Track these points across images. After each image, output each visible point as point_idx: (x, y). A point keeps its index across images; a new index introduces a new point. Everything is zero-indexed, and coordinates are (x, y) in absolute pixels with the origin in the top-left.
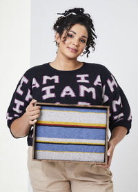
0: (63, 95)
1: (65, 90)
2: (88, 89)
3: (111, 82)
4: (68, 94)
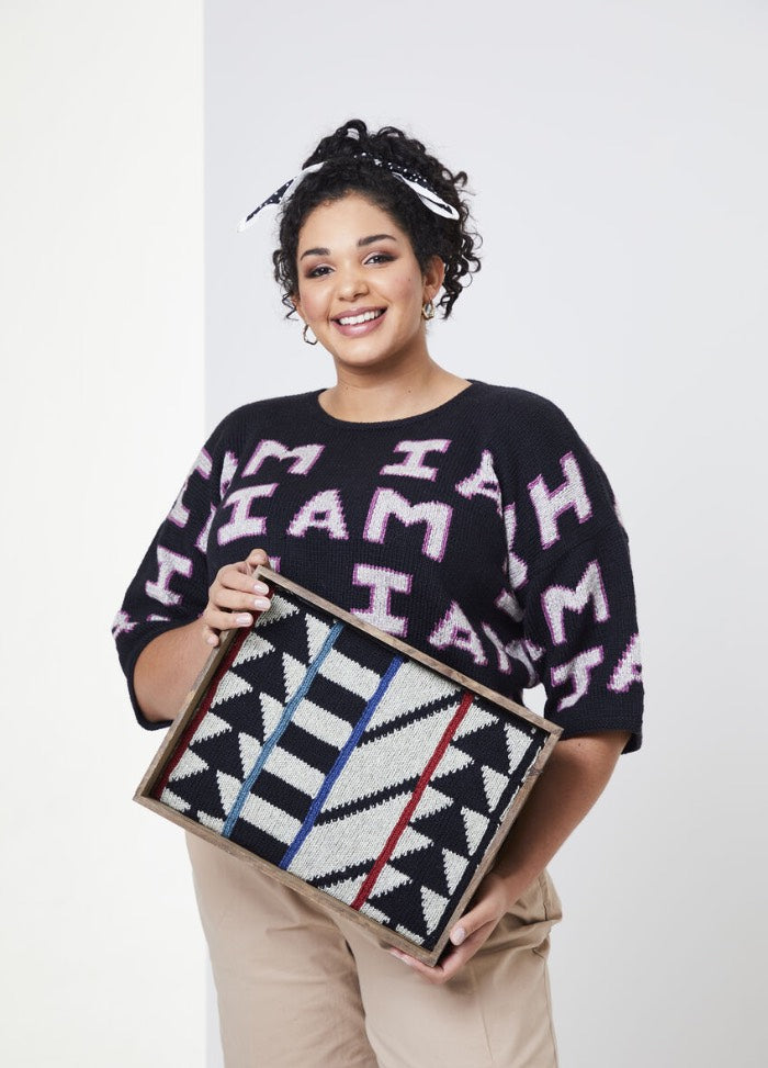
0: (298, 527)
1: (311, 503)
2: (412, 506)
3: (550, 492)
4: (322, 524)
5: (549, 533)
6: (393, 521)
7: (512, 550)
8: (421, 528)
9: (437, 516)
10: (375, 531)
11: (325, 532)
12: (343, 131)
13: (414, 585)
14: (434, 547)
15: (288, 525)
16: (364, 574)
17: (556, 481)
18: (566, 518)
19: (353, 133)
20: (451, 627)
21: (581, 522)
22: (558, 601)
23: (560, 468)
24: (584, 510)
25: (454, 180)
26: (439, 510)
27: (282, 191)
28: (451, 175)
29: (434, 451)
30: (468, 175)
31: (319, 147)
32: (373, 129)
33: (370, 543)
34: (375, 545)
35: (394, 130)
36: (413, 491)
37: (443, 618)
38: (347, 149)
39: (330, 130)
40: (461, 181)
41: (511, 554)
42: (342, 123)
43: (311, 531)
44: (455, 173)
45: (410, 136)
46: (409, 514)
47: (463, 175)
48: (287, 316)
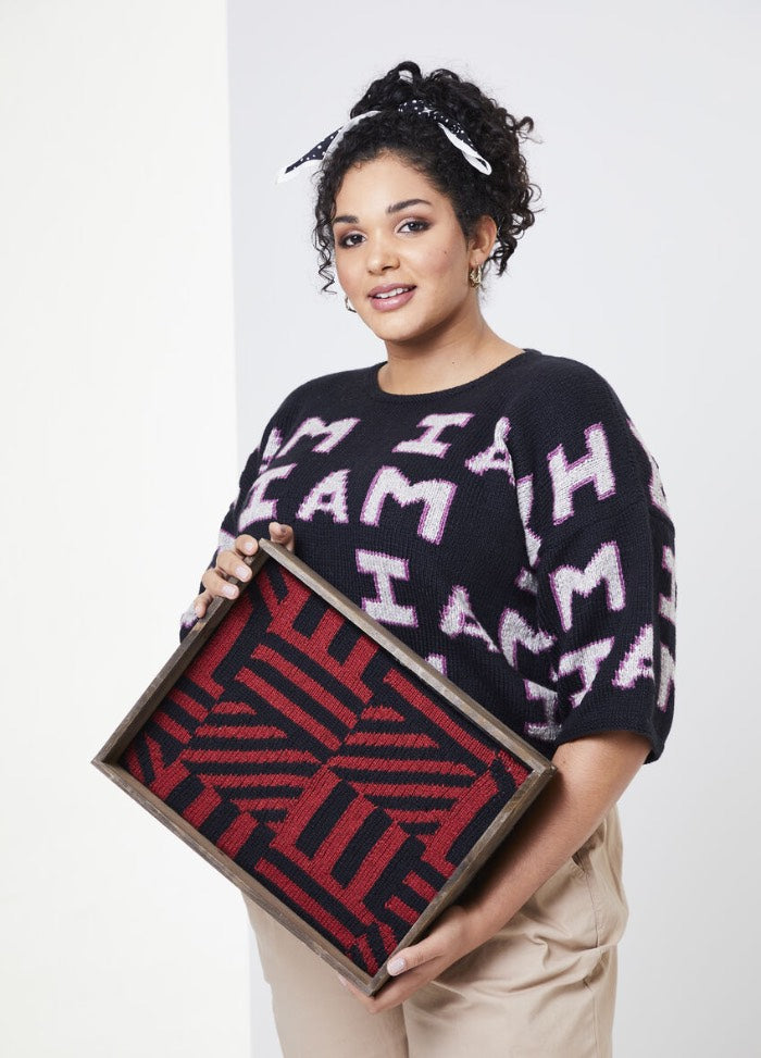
1: (321, 485)
2: (411, 485)
3: (569, 463)
4: (327, 507)
5: (562, 508)
6: (389, 501)
7: (528, 526)
8: (418, 508)
9: (437, 496)
10: (371, 514)
11: (330, 515)
12: (394, 74)
13: (411, 569)
14: (431, 528)
15: (297, 508)
16: (367, 561)
17: (577, 452)
18: (584, 493)
19: (406, 75)
20: (457, 613)
21: (599, 499)
22: (569, 583)
23: (584, 439)
24: (605, 485)
25: (517, 127)
26: (440, 489)
27: (327, 142)
28: (514, 120)
29: (453, 425)
30: (534, 121)
31: (369, 92)
32: (426, 71)
33: (366, 526)
34: (371, 527)
35: (448, 72)
36: (417, 469)
37: (447, 605)
38: (398, 95)
39: (381, 72)
40: (526, 126)
41: (527, 531)
42: (393, 65)
43: (318, 513)
44: (519, 118)
45: (464, 77)
46: (406, 493)
47: (528, 120)
48: (325, 288)
